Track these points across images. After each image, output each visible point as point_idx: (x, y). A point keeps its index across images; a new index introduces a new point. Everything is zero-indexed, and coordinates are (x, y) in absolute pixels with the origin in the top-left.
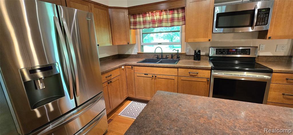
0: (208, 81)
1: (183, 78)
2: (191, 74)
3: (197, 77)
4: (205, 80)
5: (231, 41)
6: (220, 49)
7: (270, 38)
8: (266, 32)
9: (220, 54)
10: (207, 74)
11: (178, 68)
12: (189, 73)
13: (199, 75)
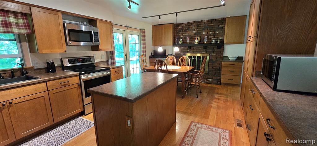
0: (79, 85)
1: (54, 91)
2: (62, 84)
3: (69, 85)
4: (77, 86)
5: (77, 52)
6: (71, 59)
7: (101, 50)
8: (98, 46)
9: (72, 64)
10: (76, 79)
11: (46, 82)
12: (60, 83)
13: (70, 83)
